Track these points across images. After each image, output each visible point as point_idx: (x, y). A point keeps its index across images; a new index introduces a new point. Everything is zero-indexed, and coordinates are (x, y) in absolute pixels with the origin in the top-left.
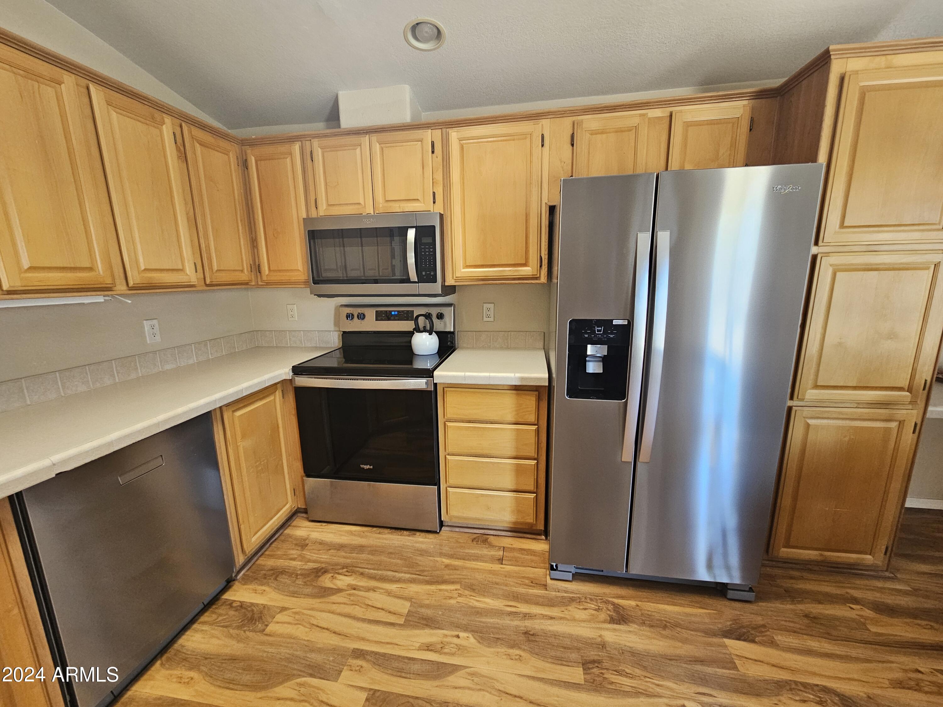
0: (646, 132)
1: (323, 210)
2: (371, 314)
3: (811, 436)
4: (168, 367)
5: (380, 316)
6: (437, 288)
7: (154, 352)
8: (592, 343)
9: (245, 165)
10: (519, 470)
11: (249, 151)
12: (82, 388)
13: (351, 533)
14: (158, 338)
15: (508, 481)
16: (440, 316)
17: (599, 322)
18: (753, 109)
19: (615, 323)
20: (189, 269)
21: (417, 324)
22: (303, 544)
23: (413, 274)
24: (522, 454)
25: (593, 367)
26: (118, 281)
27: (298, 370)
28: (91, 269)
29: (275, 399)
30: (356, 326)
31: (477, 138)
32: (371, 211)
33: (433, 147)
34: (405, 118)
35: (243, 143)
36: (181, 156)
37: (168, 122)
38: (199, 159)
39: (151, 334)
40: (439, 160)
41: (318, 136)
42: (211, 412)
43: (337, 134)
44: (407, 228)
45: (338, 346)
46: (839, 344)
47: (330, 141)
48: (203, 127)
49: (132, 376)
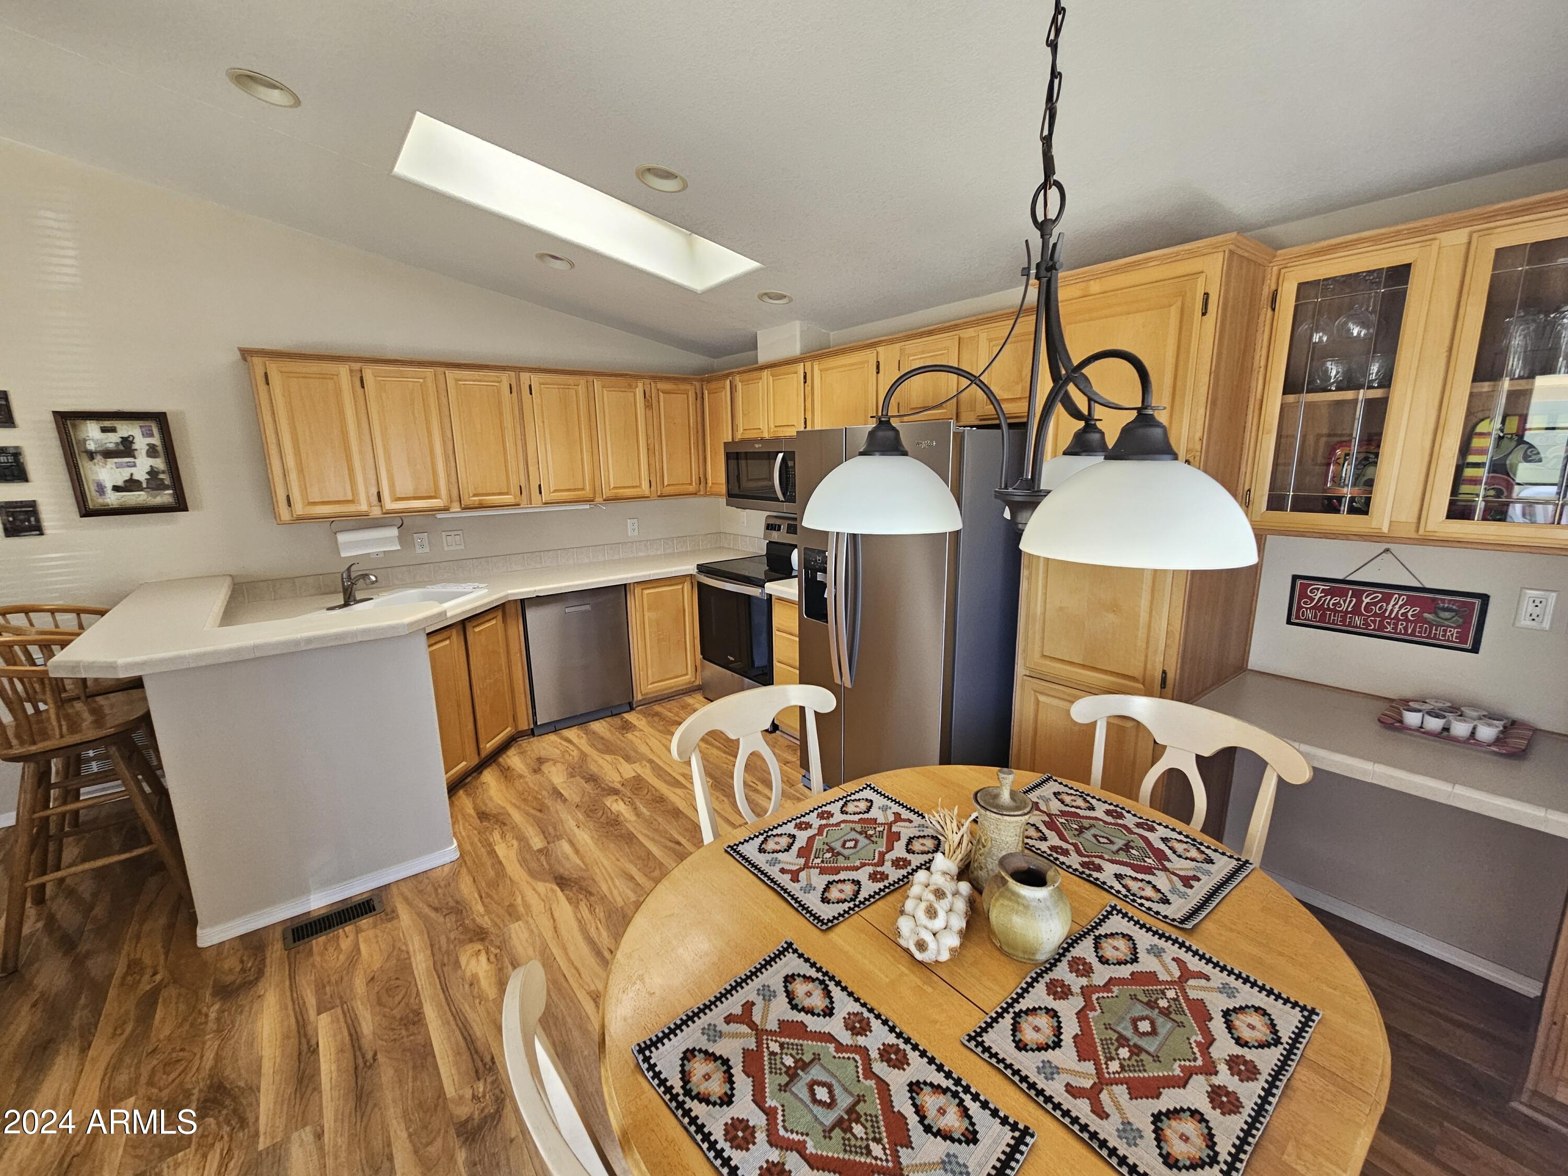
0: (956, 353)
1: (739, 437)
2: (784, 528)
4: (641, 554)
5: (788, 530)
7: (632, 542)
8: (819, 570)
12: (586, 561)
14: (636, 533)
20: (645, 485)
23: (779, 493)
26: (597, 495)
27: (702, 569)
28: (583, 489)
29: (683, 588)
31: (832, 368)
32: (766, 435)
33: (805, 377)
34: (796, 350)
35: (702, 380)
36: (648, 405)
37: (640, 385)
38: (662, 404)
39: (632, 529)
40: (808, 389)
41: (739, 373)
42: (625, 585)
43: (750, 371)
44: (778, 453)
45: (765, 553)
46: (1061, 609)
47: (746, 376)
48: (668, 379)
49: (616, 557)
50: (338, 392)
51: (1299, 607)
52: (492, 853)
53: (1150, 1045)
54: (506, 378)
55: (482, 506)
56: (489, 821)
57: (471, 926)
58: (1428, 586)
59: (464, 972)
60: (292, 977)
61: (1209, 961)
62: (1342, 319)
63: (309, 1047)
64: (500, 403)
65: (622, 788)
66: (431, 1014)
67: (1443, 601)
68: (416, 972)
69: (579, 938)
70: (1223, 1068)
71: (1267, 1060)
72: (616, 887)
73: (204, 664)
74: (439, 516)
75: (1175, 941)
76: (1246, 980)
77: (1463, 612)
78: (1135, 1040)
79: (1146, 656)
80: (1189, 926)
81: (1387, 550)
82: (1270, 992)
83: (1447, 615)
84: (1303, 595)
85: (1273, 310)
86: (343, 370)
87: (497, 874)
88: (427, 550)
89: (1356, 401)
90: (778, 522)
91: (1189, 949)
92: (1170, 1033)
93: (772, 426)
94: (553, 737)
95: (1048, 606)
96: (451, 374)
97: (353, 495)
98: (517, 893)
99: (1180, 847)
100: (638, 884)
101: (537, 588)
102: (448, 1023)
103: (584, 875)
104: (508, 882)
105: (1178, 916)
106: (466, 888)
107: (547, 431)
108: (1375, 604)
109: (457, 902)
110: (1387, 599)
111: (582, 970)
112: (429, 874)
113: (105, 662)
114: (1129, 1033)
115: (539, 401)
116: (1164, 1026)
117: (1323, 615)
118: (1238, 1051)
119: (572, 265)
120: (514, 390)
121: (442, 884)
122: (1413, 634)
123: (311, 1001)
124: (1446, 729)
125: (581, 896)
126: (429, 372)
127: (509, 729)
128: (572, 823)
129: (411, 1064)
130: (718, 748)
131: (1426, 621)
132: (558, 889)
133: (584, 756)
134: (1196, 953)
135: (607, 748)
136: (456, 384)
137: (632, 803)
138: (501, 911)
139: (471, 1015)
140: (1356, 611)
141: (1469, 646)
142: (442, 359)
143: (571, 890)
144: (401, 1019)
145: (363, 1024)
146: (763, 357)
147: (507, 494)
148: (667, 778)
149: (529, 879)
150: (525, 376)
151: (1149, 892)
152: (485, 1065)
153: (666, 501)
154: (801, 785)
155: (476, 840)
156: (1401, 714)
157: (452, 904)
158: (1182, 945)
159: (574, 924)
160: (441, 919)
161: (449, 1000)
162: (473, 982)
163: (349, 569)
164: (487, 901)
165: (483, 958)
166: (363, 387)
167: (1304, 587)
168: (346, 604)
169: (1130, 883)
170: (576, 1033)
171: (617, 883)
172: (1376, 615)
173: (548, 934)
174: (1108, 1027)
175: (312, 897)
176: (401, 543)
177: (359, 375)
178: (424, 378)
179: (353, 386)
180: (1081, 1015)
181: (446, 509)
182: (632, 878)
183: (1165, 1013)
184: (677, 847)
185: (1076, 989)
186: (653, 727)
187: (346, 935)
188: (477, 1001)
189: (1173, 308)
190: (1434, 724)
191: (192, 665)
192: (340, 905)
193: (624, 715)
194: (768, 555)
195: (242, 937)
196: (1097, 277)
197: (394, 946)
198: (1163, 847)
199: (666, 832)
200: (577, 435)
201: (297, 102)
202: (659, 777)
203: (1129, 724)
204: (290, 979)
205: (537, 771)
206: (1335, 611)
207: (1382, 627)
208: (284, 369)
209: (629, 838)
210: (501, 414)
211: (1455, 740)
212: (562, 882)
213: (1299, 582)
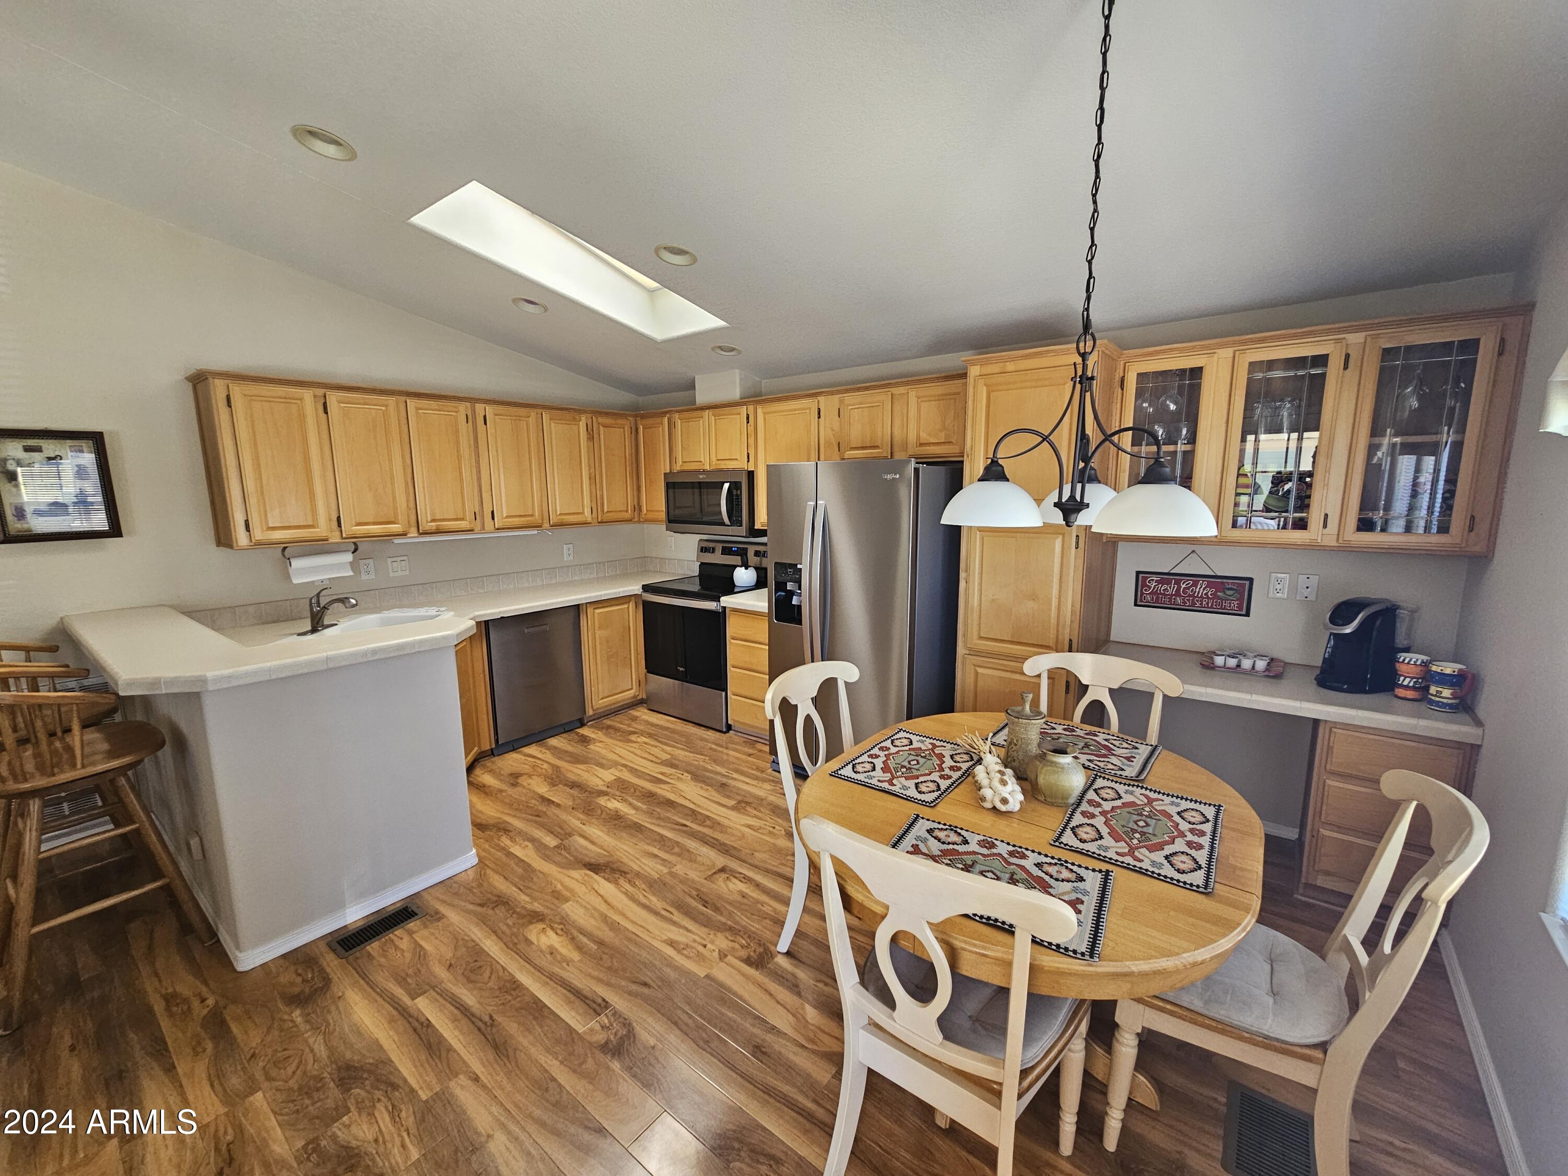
0: (890, 407)
1: (678, 467)
2: (719, 551)
4: (576, 578)
5: (724, 551)
6: (744, 530)
7: (568, 567)
8: (790, 581)
9: (637, 432)
11: (639, 422)
12: (526, 585)
13: (668, 721)
14: (571, 558)
17: (791, 566)
19: (796, 565)
20: (587, 512)
22: (635, 719)
23: (726, 519)
26: (544, 521)
27: (646, 588)
28: (532, 515)
29: (628, 606)
30: (709, 558)
31: (775, 412)
32: (707, 467)
33: (748, 418)
34: (736, 394)
35: (636, 416)
36: (591, 438)
37: (583, 419)
38: (602, 437)
39: (568, 555)
40: (751, 429)
41: (677, 412)
42: (578, 605)
43: (688, 410)
44: (723, 483)
45: (697, 574)
46: (993, 601)
47: (686, 415)
48: (607, 414)
49: (554, 581)
50: (302, 417)
51: (1142, 594)
52: (509, 854)
53: (1150, 830)
54: (463, 408)
55: (438, 532)
56: (491, 830)
57: (523, 912)
58: (1219, 574)
59: (538, 946)
60: (364, 976)
61: (1159, 793)
62: (1163, 398)
63: (422, 1024)
64: (457, 431)
65: (609, 790)
66: (526, 979)
67: (1228, 584)
68: (491, 954)
69: (633, 906)
70: (1188, 834)
71: (1208, 828)
72: (645, 864)
73: (284, 675)
74: (396, 541)
75: (1138, 786)
76: (1182, 798)
77: (1239, 590)
78: (1140, 829)
79: (1058, 631)
80: (1142, 777)
81: (1193, 551)
82: (1196, 802)
83: (1230, 592)
84: (1144, 585)
85: (1122, 389)
86: (308, 395)
87: (525, 870)
88: (372, 576)
89: (1175, 452)
90: (711, 545)
91: (1146, 789)
92: (1156, 824)
93: (714, 459)
94: (514, 755)
95: (983, 599)
96: (412, 403)
97: (313, 520)
98: (553, 881)
99: (1117, 743)
100: (664, 860)
101: (502, 609)
102: (547, 983)
103: (610, 859)
104: (541, 876)
105: (1134, 774)
106: (500, 884)
107: (500, 459)
108: (1188, 588)
109: (499, 897)
110: (1195, 584)
111: (648, 927)
112: (455, 879)
113: (190, 677)
114: (1135, 827)
115: (493, 431)
116: (1152, 822)
117: (1157, 598)
118: (1191, 826)
119: (546, 309)
120: (470, 420)
121: (474, 885)
122: (1212, 607)
123: (399, 992)
124: (1238, 666)
125: (617, 876)
126: (391, 401)
127: (476, 749)
128: (578, 823)
129: (531, 1017)
130: (683, 749)
131: (1219, 598)
132: (592, 874)
133: (556, 768)
134: (1151, 790)
135: (577, 759)
136: (417, 413)
137: (624, 800)
138: (549, 898)
139: (565, 975)
140: (1178, 594)
141: (1244, 612)
142: (404, 388)
143: (605, 872)
144: (500, 989)
145: (465, 998)
146: (701, 398)
147: (462, 519)
148: (648, 777)
149: (560, 870)
150: (479, 407)
151: (1111, 766)
152: (600, 1005)
153: (605, 528)
154: (770, 770)
155: (487, 846)
156: (1212, 658)
157: (495, 899)
158: (1142, 787)
159: (623, 897)
160: (490, 912)
161: (539, 969)
162: (552, 951)
163: (318, 595)
164: (528, 891)
165: (551, 933)
166: (326, 413)
167: (1144, 579)
168: (314, 630)
169: (1099, 763)
170: (668, 970)
171: (645, 862)
172: (1189, 596)
173: (603, 908)
174: (1123, 826)
175: (347, 911)
176: (353, 570)
177: (323, 401)
178: (386, 406)
179: (316, 413)
180: (1106, 823)
181: (404, 534)
182: (656, 856)
183: (1149, 817)
184: (684, 828)
185: (1097, 813)
186: (612, 738)
187: (400, 937)
188: (564, 964)
189: (1067, 386)
190: (1232, 662)
191: (273, 677)
192: (376, 916)
193: (578, 730)
194: (701, 575)
195: (284, 956)
196: (1013, 359)
197: (457, 940)
198: (1106, 743)
199: (669, 818)
200: (528, 464)
201: (353, 156)
202: (639, 777)
203: (1063, 672)
204: (363, 979)
205: (514, 785)
206: (1164, 594)
207: (1193, 604)
208: (246, 392)
209: (637, 828)
210: (458, 443)
211: (1245, 672)
212: (595, 868)
213: (1141, 575)
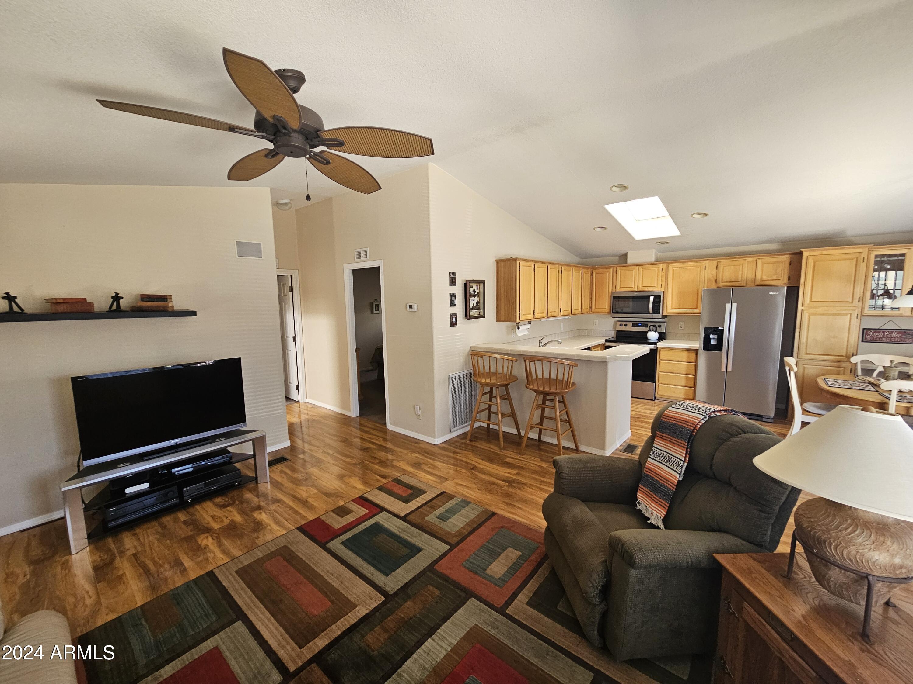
0: (746, 266)
1: (618, 289)
2: (630, 325)
3: (806, 372)
5: (633, 325)
6: (660, 316)
8: (712, 334)
9: (592, 274)
10: (687, 379)
11: (593, 271)
15: (683, 382)
16: (660, 326)
17: (714, 328)
18: (791, 258)
19: (719, 328)
21: (650, 329)
23: (651, 311)
24: (689, 373)
25: (712, 342)
27: (606, 341)
30: (623, 328)
31: (679, 267)
32: (639, 290)
33: (662, 270)
34: (652, 259)
35: (591, 268)
37: (581, 270)
40: (664, 274)
41: (617, 267)
43: (627, 266)
44: (651, 296)
45: (615, 336)
47: (623, 268)
48: (585, 268)
51: (866, 337)
58: (903, 329)
67: (907, 332)
79: (847, 350)
81: (891, 320)
83: (908, 335)
84: (867, 334)
90: (625, 323)
93: (639, 286)
110: (892, 333)
115: (563, 276)
117: (873, 339)
122: (899, 341)
140: (883, 337)
146: (632, 261)
167: (867, 331)
172: (889, 337)
206: (876, 337)
207: (891, 341)
